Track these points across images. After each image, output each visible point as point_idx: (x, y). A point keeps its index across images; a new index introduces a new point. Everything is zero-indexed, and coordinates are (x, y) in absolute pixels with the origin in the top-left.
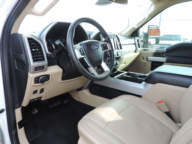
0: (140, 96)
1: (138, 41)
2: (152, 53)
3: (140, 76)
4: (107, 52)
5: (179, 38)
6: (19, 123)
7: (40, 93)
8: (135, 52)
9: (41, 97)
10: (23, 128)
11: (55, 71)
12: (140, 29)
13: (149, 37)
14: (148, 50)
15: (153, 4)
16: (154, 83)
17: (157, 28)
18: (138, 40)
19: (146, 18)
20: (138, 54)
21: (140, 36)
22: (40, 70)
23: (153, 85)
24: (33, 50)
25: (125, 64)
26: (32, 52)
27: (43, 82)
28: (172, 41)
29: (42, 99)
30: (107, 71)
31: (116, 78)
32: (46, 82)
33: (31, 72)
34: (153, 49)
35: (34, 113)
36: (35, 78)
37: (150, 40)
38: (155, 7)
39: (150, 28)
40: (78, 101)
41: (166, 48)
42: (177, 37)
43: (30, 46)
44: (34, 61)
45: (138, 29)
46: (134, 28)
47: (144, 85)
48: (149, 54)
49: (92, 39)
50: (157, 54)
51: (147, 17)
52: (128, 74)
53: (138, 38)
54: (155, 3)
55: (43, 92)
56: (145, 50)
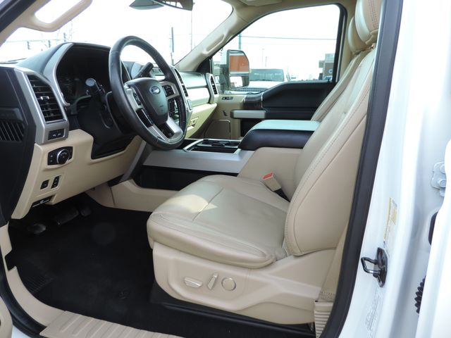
0: (235, 175)
1: (212, 82)
2: (241, 104)
3: (229, 144)
4: (173, 99)
5: (279, 76)
6: (6, 257)
7: (53, 187)
8: (209, 103)
9: (50, 198)
10: (15, 269)
11: (79, 139)
12: (214, 57)
13: (231, 73)
14: (232, 98)
15: (235, 10)
16: (254, 149)
17: (243, 54)
18: (212, 79)
19: (223, 36)
20: (214, 105)
21: (214, 72)
22: (57, 137)
23: (253, 152)
24: (42, 98)
25: (193, 126)
26: (40, 101)
27: (62, 161)
28: (268, 82)
29: (53, 201)
30: (178, 134)
31: (188, 149)
32: (68, 161)
33: (43, 142)
34: (241, 96)
35: (37, 232)
36: (50, 154)
37: (232, 79)
38: (239, 16)
39: (230, 54)
40: (112, 206)
41: (263, 93)
42: (276, 74)
43: (35, 90)
44: (47, 119)
45: (210, 57)
46: (202, 55)
47: (240, 154)
48: (234, 106)
49: (139, 77)
50: (248, 105)
51: (225, 34)
52: (205, 142)
53: (211, 75)
54: (238, 9)
55: (56, 185)
56: (226, 98)
